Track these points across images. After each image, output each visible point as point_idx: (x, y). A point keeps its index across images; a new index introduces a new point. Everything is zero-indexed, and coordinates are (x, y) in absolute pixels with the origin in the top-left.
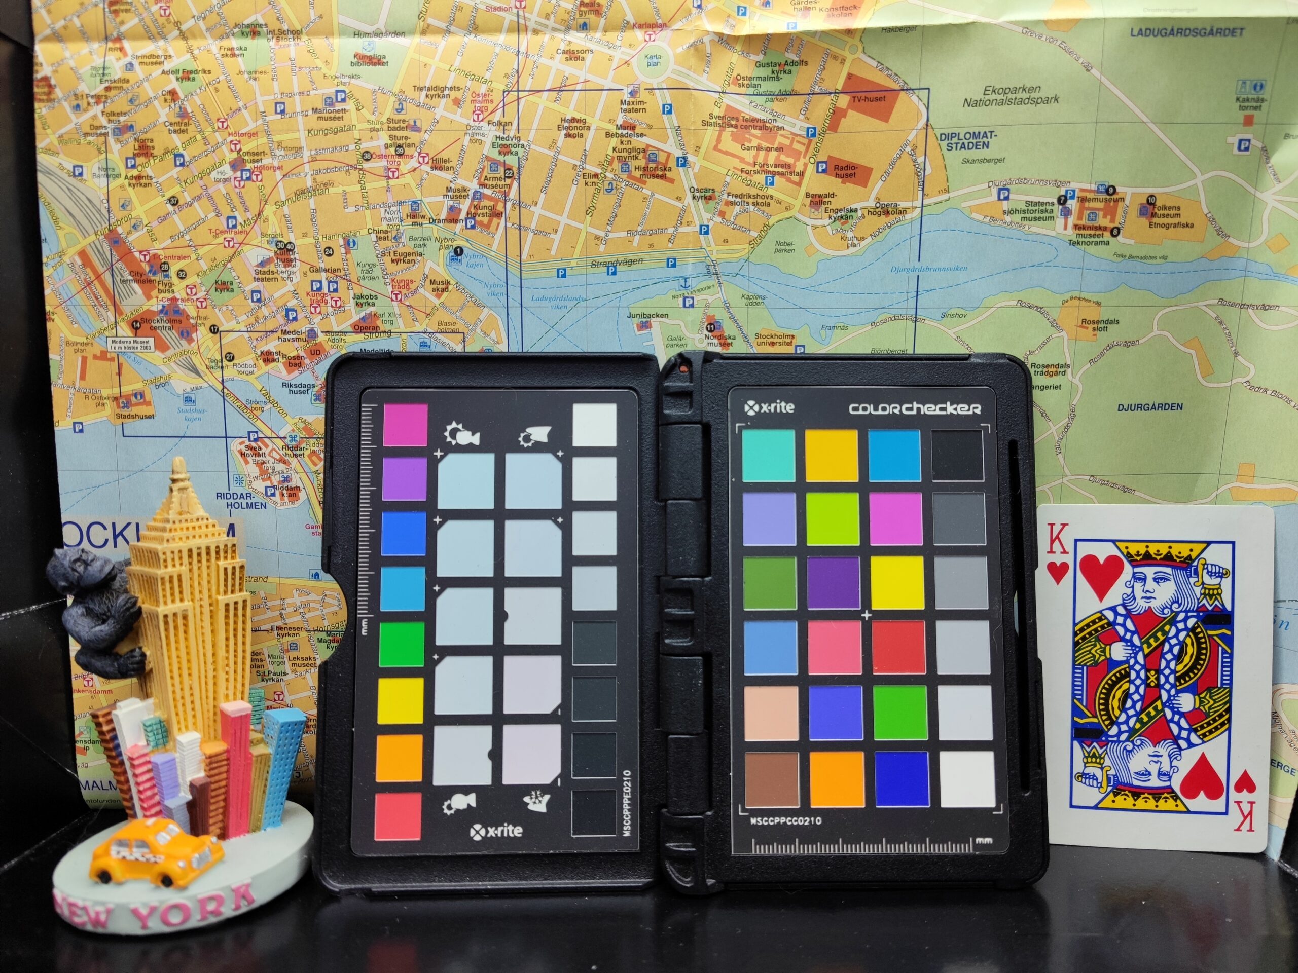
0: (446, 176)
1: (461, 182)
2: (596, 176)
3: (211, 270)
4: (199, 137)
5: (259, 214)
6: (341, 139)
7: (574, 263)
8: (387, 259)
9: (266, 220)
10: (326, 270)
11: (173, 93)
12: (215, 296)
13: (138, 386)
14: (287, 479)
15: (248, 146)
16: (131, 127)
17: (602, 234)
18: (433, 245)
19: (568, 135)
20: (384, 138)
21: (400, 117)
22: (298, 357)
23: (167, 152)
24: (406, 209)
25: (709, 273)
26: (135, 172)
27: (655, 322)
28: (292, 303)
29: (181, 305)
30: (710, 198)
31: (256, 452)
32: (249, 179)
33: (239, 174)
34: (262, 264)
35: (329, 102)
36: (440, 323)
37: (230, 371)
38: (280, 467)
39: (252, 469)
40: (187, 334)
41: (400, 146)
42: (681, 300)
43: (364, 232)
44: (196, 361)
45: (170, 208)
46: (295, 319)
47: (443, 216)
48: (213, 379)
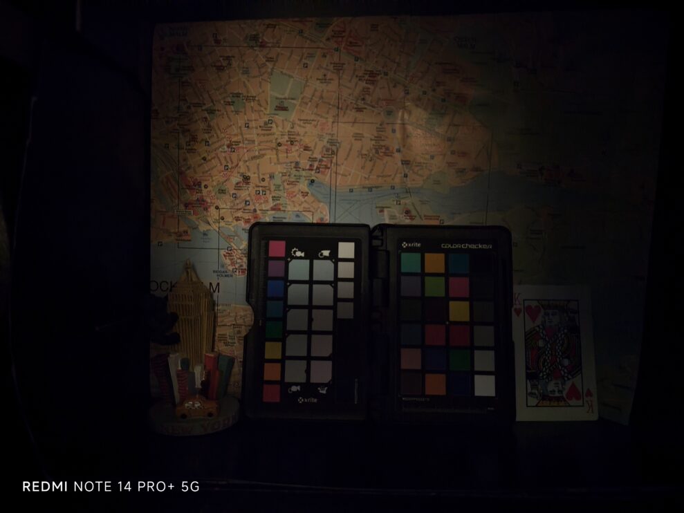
0: (310, 153)
1: (314, 156)
2: (366, 155)
3: (218, 185)
4: (215, 135)
5: (237, 165)
6: (271, 137)
7: (356, 187)
8: (285, 184)
9: (240, 167)
10: (262, 187)
11: (206, 118)
12: (219, 195)
13: (186, 228)
14: (242, 266)
15: (234, 139)
16: (189, 130)
17: (367, 176)
18: (303, 179)
19: (356, 140)
20: (286, 138)
21: (293, 130)
22: (249, 219)
23: (202, 140)
24: (293, 165)
25: (407, 192)
26: (189, 147)
27: (385, 210)
28: (248, 199)
29: (205, 198)
30: (408, 164)
31: (230, 255)
32: (234, 151)
33: (230, 150)
34: (237, 184)
35: (266, 124)
36: (304, 208)
37: (222, 224)
38: (239, 261)
39: (228, 261)
40: (206, 209)
41: (292, 141)
42: (395, 202)
43: (277, 173)
44: (209, 219)
45: (203, 161)
46: (249, 205)
47: (308, 167)
48: (215, 227)
